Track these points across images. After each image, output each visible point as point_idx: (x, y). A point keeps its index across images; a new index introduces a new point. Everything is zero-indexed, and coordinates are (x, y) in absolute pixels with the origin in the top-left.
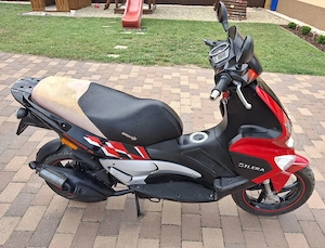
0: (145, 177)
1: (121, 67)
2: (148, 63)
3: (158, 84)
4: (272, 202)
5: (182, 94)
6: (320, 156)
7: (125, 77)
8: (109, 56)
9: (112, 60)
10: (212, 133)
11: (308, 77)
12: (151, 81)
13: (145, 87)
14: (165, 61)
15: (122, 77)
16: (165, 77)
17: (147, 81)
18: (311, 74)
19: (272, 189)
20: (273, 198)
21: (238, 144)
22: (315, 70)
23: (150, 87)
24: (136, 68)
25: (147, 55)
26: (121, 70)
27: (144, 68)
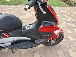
0: (11, 43)
1: (8, 6)
2: (16, 5)
3: (19, 10)
4: (53, 43)
5: (27, 13)
6: (63, 27)
7: (9, 9)
8: (4, 3)
9: (5, 4)
10: (33, 25)
11: (58, 7)
12: (17, 10)
13: (15, 11)
14: (21, 4)
15: (8, 9)
16: (21, 8)
17: (16, 10)
18: (59, 6)
19: (53, 40)
20: (53, 42)
21: (42, 28)
22: (59, 5)
23: (17, 11)
24: (12, 6)
25: (16, 2)
26: (8, 7)
27: (15, 6)
